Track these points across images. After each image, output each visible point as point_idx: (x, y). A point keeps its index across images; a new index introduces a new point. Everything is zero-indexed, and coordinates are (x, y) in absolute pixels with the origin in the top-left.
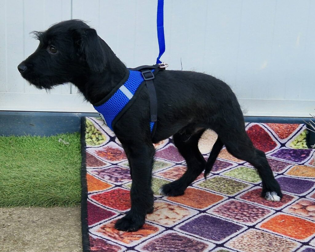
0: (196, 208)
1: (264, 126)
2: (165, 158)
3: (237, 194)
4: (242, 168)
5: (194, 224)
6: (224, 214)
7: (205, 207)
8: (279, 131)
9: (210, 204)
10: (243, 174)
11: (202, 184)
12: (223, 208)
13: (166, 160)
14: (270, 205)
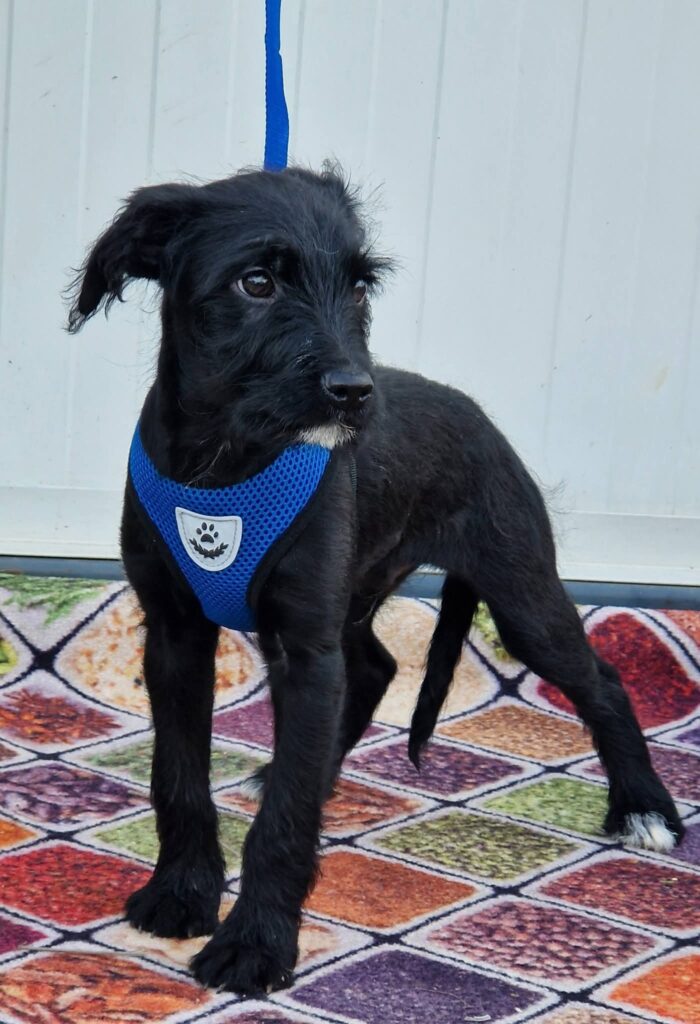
0: (361, 923)
1: (655, 621)
2: (251, 740)
3: (531, 877)
4: (557, 784)
5: (351, 980)
6: (473, 948)
7: (399, 922)
9: (418, 910)
10: (561, 805)
11: (394, 837)
12: (470, 926)
13: (254, 745)
14: (655, 921)
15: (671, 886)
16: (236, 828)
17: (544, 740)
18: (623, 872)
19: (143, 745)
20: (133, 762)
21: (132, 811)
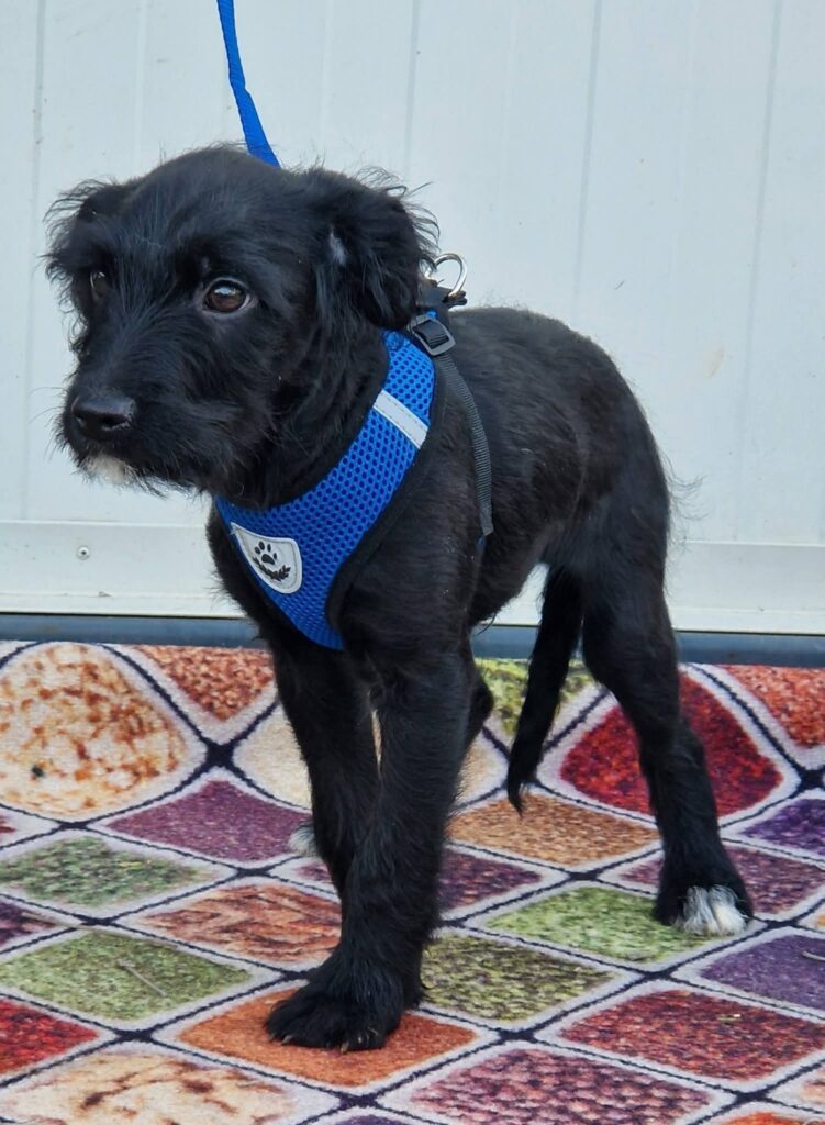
0: (323, 1080)
1: (715, 680)
2: (183, 844)
3: (550, 1017)
4: (585, 895)
6: (471, 1110)
7: (373, 1079)
8: (791, 706)
9: (398, 1063)
10: (588, 922)
12: (468, 1083)
13: (186, 850)
14: (710, 1071)
15: (732, 1024)
16: (162, 959)
17: (568, 838)
18: (669, 1008)
19: (42, 854)
20: (28, 875)
21: (28, 939)
